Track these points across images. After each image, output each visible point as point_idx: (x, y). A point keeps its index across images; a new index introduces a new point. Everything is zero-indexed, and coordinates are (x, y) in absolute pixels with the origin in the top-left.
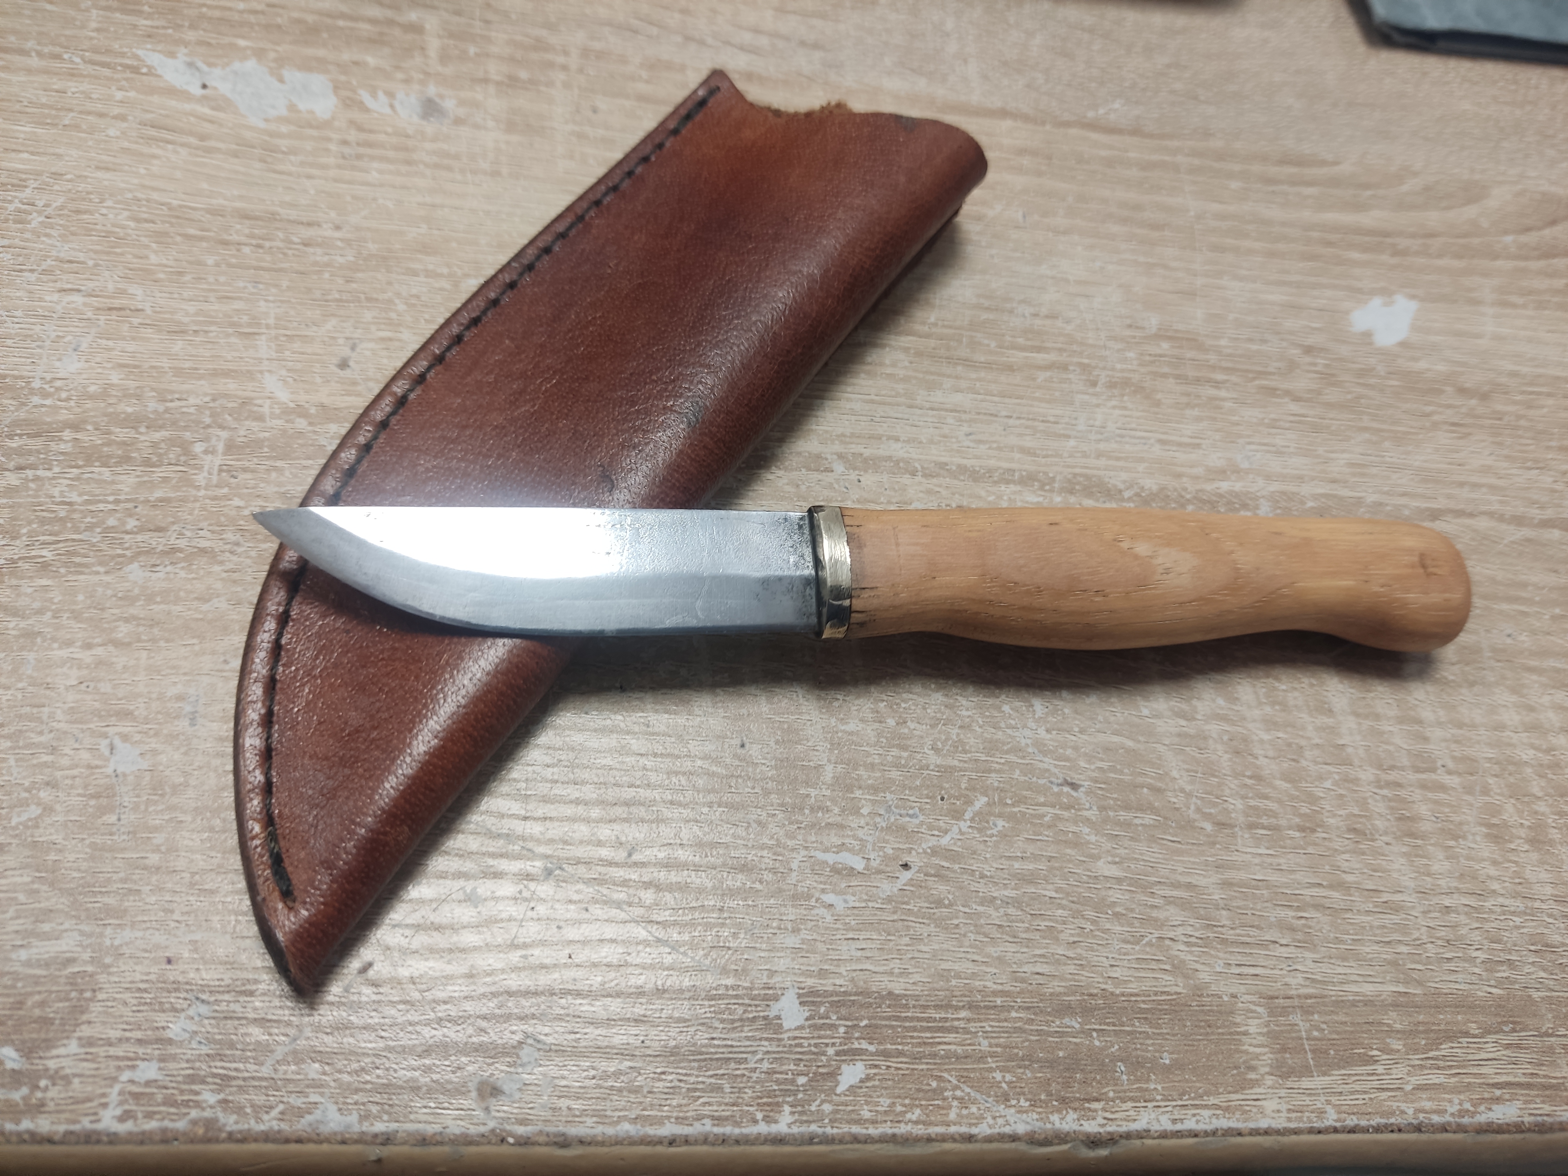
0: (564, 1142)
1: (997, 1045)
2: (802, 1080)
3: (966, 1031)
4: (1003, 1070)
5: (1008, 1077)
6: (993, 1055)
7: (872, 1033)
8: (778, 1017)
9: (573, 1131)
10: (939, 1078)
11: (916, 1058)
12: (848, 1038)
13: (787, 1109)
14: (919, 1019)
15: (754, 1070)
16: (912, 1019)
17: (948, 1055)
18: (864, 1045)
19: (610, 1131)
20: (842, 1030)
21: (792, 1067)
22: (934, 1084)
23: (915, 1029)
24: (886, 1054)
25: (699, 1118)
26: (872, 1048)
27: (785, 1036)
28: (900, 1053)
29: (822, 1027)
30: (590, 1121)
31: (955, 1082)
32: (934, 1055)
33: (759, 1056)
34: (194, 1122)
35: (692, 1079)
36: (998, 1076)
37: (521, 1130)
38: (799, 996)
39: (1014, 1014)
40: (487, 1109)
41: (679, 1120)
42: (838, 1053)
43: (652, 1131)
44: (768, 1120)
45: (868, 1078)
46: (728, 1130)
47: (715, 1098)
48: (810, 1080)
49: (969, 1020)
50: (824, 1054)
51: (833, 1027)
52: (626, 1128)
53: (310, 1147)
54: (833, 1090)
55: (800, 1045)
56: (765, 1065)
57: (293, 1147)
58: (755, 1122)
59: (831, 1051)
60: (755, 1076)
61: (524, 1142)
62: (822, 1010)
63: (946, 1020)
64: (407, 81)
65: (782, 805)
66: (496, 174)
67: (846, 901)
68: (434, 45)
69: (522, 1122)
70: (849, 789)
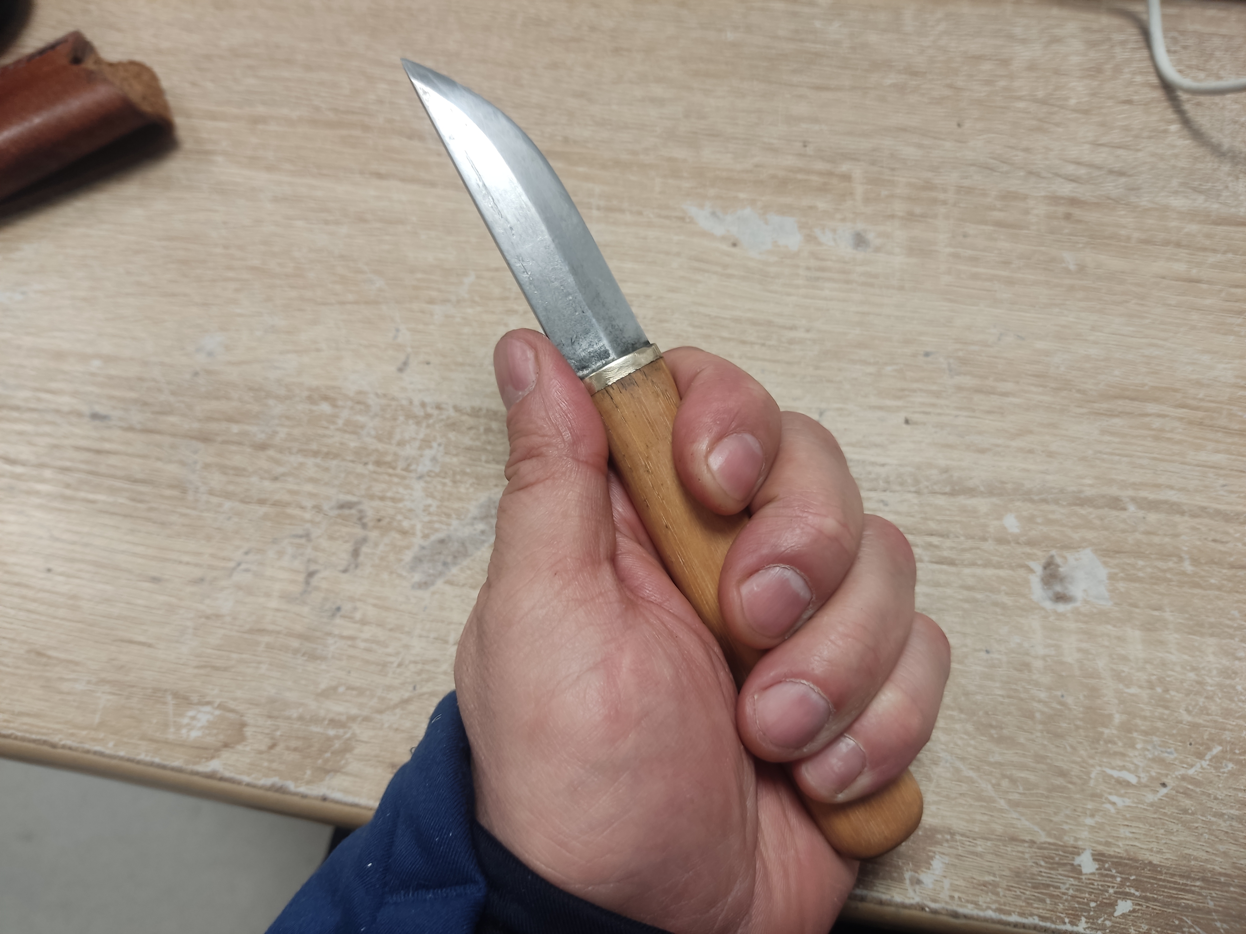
0: (955, 915)
1: (1220, 906)
2: (1093, 904)
3: (1199, 894)
4: (1223, 921)
5: (1225, 926)
6: (1216, 911)
7: (1137, 885)
8: (1080, 866)
9: (961, 910)
10: (1181, 920)
11: (1166, 905)
12: (1122, 884)
13: (1083, 919)
14: (1168, 882)
15: (1064, 894)
16: (1164, 880)
17: (1187, 907)
18: (1132, 891)
19: (981, 914)
20: (1119, 879)
21: (1087, 895)
22: (1177, 922)
23: (1165, 887)
24: (1147, 899)
25: (1032, 915)
26: (1137, 894)
27: (1083, 877)
28: (1155, 900)
29: (1106, 876)
30: (970, 906)
31: (1190, 923)
32: (1178, 905)
33: (1067, 886)
35: (1028, 893)
36: (1218, 924)
37: (933, 905)
38: (1093, 855)
39: (1232, 889)
40: (915, 891)
41: (1021, 914)
42: (1115, 893)
43: (1004, 917)
44: (1072, 923)
45: (1134, 911)
46: (1048, 924)
47: (1041, 905)
48: (1098, 906)
49: (1202, 888)
50: (1107, 892)
51: (1113, 877)
52: (990, 914)
54: (1111, 914)
55: (1093, 884)
56: (1071, 892)
58: (1065, 923)
59: (1111, 891)
60: (1065, 897)
61: (934, 912)
62: (1107, 866)
63: (1186, 885)
64: (843, 220)
65: (1086, 737)
66: (901, 288)
67: (1124, 802)
68: (859, 189)
69: (934, 901)
70: (1129, 731)
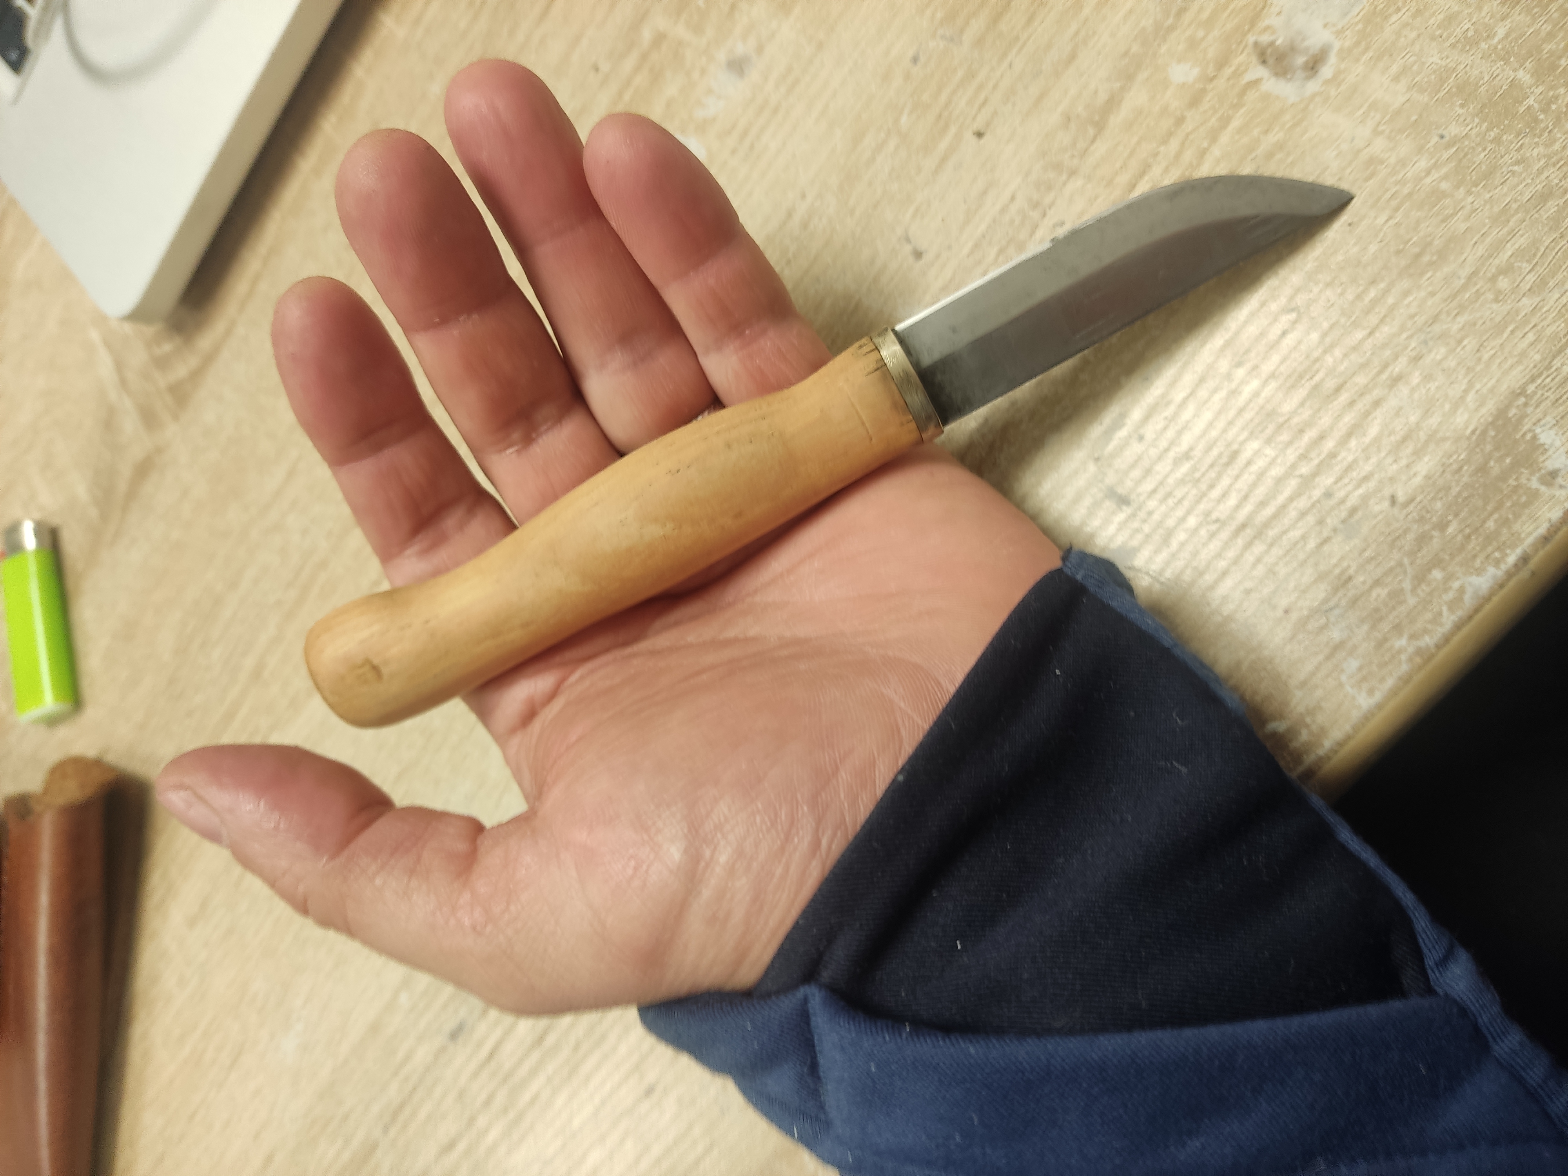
34: (1410, 660)
53: (1488, 608)
57: (1478, 617)
64: (703, 72)
68: (680, 31)
